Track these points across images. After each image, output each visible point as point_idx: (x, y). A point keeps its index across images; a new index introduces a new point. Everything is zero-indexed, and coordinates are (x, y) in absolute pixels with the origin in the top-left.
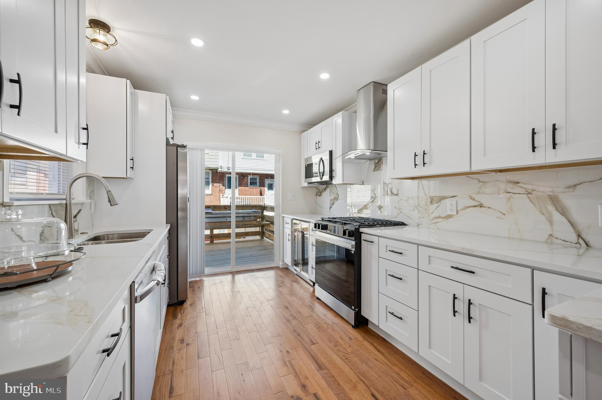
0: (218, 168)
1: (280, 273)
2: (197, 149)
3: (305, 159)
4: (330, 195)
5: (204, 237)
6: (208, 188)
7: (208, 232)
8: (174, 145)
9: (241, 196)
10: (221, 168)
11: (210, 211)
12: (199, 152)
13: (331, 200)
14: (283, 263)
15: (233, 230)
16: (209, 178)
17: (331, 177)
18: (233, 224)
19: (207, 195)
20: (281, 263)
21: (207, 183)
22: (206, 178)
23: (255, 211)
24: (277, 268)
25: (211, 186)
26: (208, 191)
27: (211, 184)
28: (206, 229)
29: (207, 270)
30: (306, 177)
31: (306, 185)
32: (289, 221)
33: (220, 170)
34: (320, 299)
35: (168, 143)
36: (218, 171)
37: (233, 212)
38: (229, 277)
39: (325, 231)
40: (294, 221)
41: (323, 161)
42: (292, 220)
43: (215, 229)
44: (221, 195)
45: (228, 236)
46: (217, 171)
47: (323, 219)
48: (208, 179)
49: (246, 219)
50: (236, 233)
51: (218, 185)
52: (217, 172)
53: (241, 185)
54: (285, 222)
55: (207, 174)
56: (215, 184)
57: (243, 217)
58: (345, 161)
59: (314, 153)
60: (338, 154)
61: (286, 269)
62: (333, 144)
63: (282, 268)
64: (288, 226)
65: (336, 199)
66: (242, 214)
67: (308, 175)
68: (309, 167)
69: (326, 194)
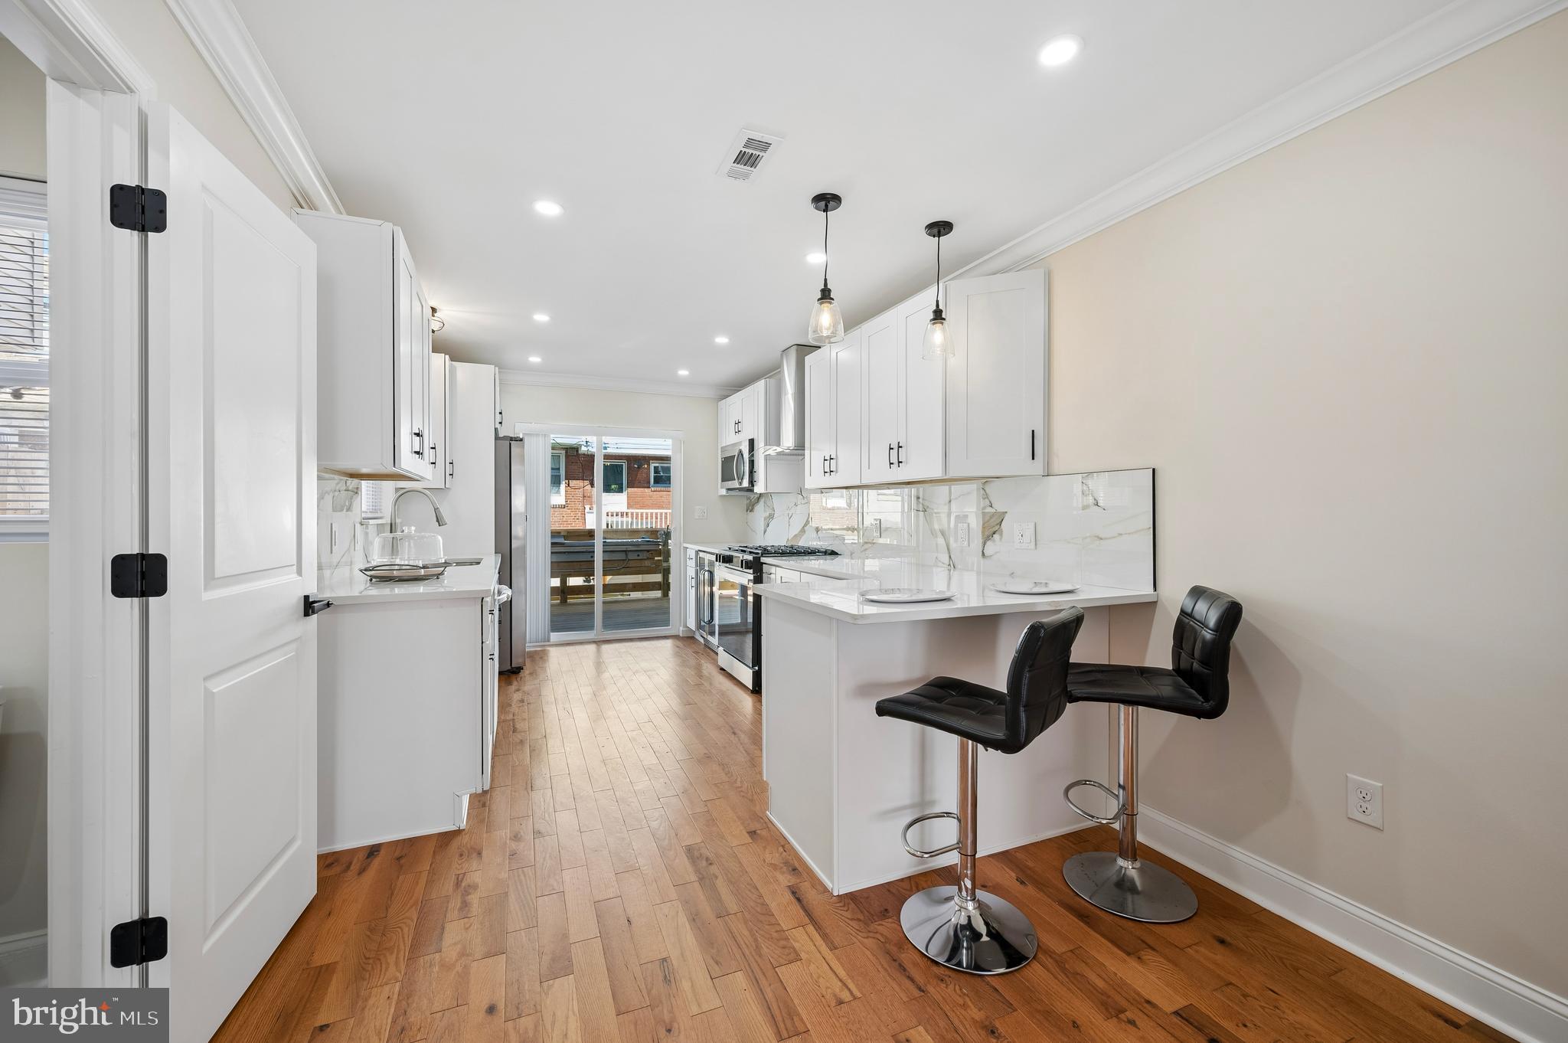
0: (581, 445)
1: (679, 643)
2: (537, 435)
3: (722, 448)
4: (765, 511)
5: (548, 591)
6: (558, 492)
7: (556, 582)
8: (505, 438)
9: (633, 511)
10: (587, 446)
11: (562, 540)
12: (541, 439)
13: (765, 519)
14: (685, 629)
16: (559, 469)
17: (752, 482)
19: (554, 507)
20: (681, 628)
21: (556, 481)
22: (552, 469)
23: (648, 541)
24: (676, 637)
25: (563, 486)
26: (559, 498)
27: (564, 482)
28: (553, 576)
29: (555, 637)
30: (723, 480)
31: (723, 492)
32: (693, 556)
33: (584, 449)
34: (724, 670)
35: (497, 438)
36: (580, 452)
37: (604, 540)
38: (592, 648)
39: (727, 565)
40: (701, 555)
41: (742, 455)
42: (697, 552)
43: (571, 575)
44: (587, 507)
46: (577, 451)
47: (730, 548)
48: (557, 471)
49: (631, 556)
51: (580, 483)
52: (578, 455)
53: (634, 484)
54: (688, 557)
55: (555, 458)
56: (573, 483)
57: (625, 551)
58: (767, 458)
59: (734, 440)
60: (760, 445)
61: (689, 639)
62: (755, 428)
63: (683, 637)
64: (692, 564)
65: (771, 516)
66: (624, 548)
67: (726, 476)
68: (727, 462)
69: (760, 508)
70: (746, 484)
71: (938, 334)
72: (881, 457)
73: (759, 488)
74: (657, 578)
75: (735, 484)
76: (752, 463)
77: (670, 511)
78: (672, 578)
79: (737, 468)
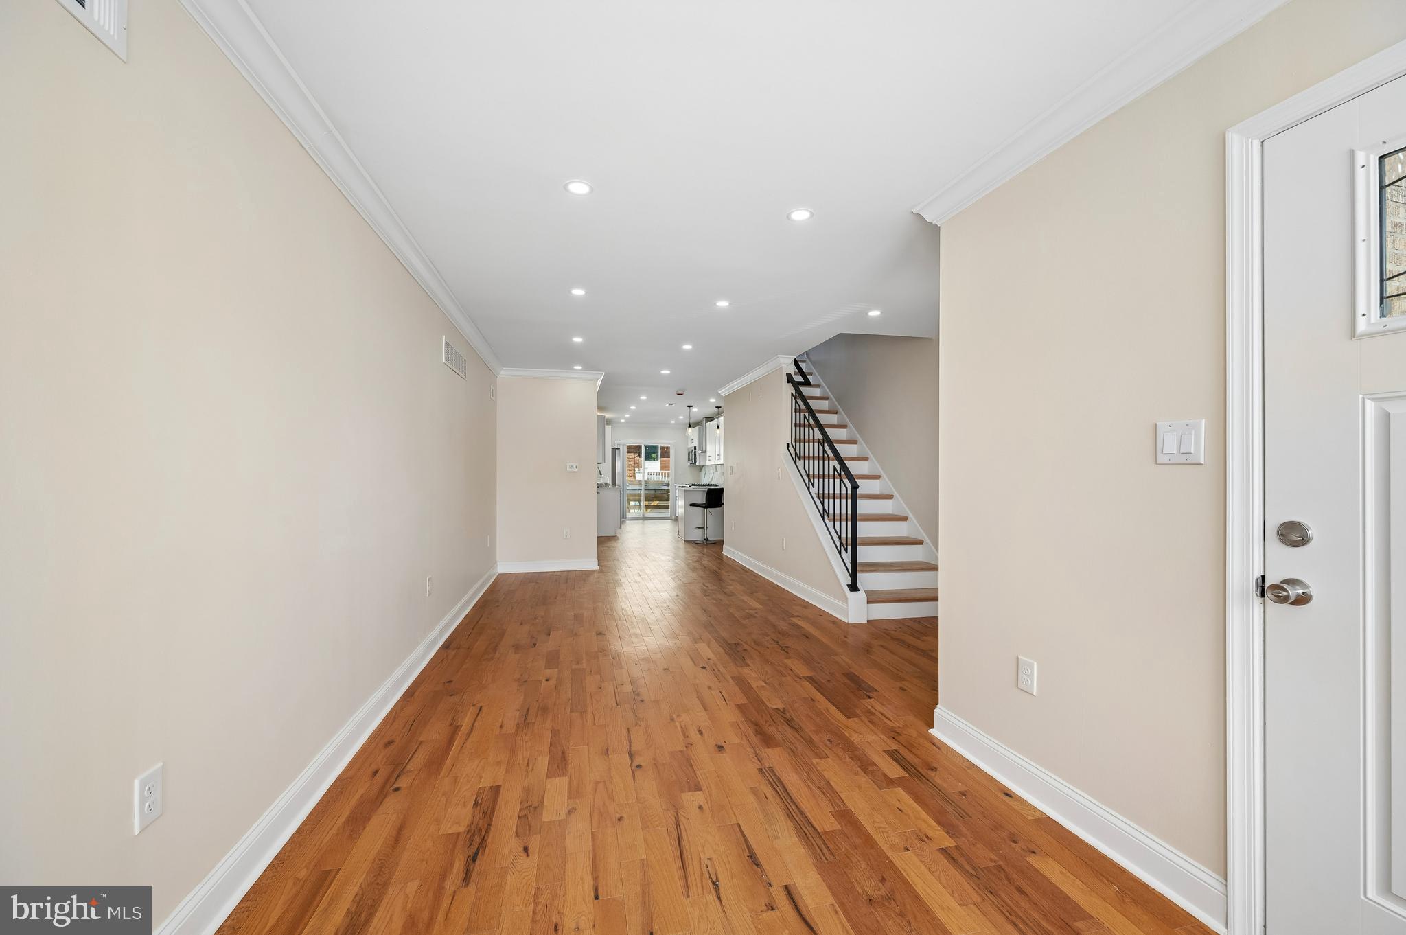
17: (695, 462)
30: (688, 461)
31: (688, 465)
58: (699, 453)
59: (690, 445)
61: (676, 519)
62: (695, 443)
63: (674, 520)
64: (676, 492)
65: (706, 474)
67: (689, 459)
68: (689, 453)
70: (693, 462)
73: (697, 464)
75: (691, 462)
76: (695, 455)
79: (693, 456)
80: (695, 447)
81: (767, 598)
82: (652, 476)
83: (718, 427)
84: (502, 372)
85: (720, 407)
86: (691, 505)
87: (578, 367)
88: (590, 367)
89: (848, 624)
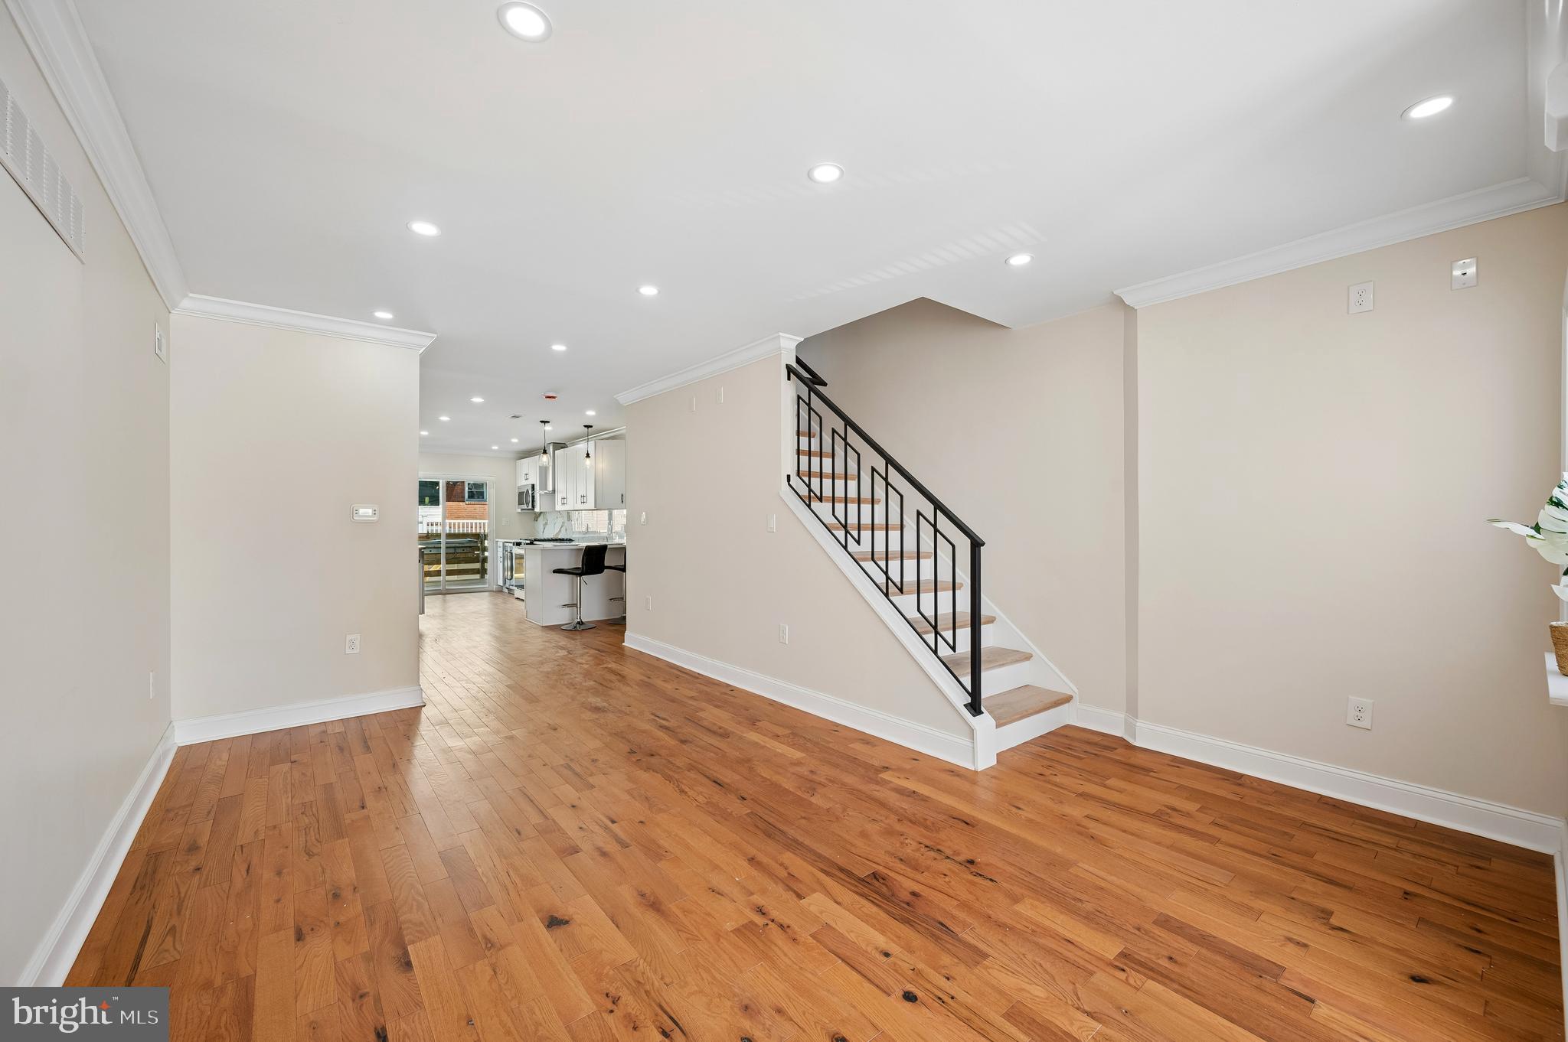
1: (492, 592)
3: (518, 486)
13: (543, 525)
14: (497, 587)
15: (442, 567)
17: (533, 506)
18: (443, 560)
20: (494, 587)
24: (489, 591)
30: (519, 504)
31: (519, 510)
32: (500, 546)
37: (443, 540)
38: (440, 597)
39: (519, 547)
40: (507, 544)
41: (528, 491)
42: (504, 543)
45: (438, 573)
50: (447, 570)
53: (450, 499)
54: (497, 548)
57: (455, 548)
58: (540, 494)
59: (524, 483)
60: (537, 488)
61: (500, 591)
62: (534, 479)
63: (495, 591)
64: (500, 550)
65: (546, 524)
66: (453, 545)
67: (520, 503)
68: (521, 494)
69: (541, 519)
70: (530, 507)
71: (588, 461)
72: (579, 500)
73: (537, 510)
74: (477, 566)
75: (525, 507)
76: (533, 497)
77: (486, 521)
78: (488, 566)
79: (526, 498)
80: (533, 486)
81: (788, 732)
82: (434, 527)
83: (588, 455)
84: (186, 303)
85: (591, 427)
86: (555, 572)
87: (384, 315)
88: (408, 319)
89: (976, 772)
